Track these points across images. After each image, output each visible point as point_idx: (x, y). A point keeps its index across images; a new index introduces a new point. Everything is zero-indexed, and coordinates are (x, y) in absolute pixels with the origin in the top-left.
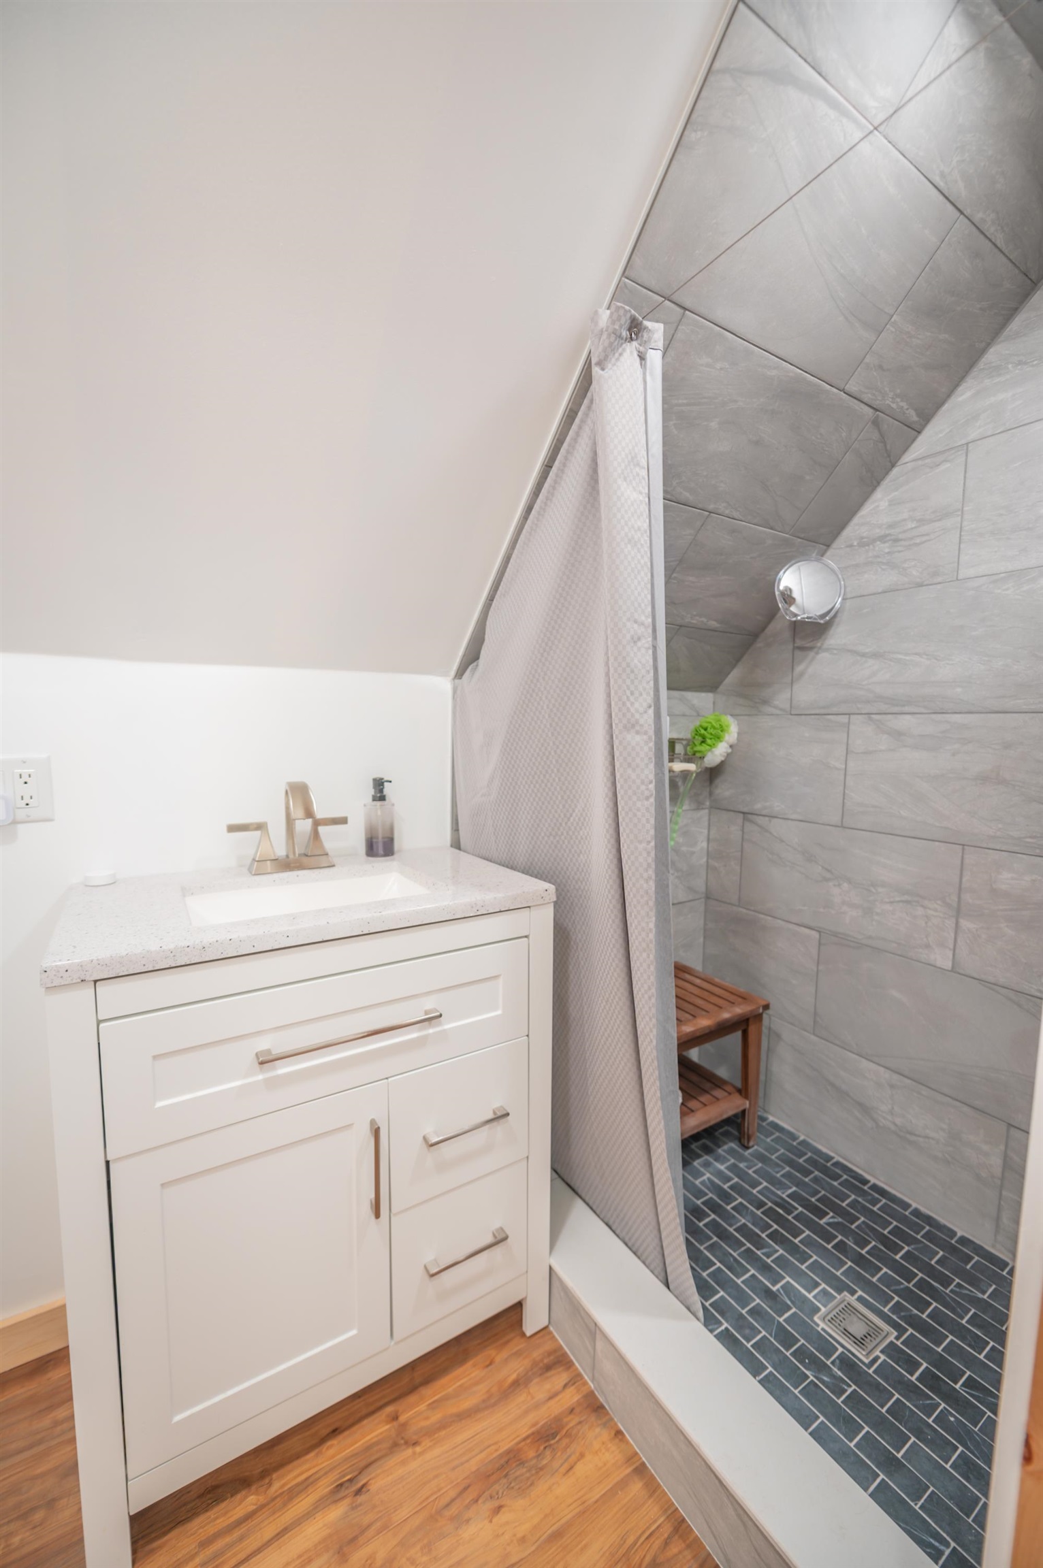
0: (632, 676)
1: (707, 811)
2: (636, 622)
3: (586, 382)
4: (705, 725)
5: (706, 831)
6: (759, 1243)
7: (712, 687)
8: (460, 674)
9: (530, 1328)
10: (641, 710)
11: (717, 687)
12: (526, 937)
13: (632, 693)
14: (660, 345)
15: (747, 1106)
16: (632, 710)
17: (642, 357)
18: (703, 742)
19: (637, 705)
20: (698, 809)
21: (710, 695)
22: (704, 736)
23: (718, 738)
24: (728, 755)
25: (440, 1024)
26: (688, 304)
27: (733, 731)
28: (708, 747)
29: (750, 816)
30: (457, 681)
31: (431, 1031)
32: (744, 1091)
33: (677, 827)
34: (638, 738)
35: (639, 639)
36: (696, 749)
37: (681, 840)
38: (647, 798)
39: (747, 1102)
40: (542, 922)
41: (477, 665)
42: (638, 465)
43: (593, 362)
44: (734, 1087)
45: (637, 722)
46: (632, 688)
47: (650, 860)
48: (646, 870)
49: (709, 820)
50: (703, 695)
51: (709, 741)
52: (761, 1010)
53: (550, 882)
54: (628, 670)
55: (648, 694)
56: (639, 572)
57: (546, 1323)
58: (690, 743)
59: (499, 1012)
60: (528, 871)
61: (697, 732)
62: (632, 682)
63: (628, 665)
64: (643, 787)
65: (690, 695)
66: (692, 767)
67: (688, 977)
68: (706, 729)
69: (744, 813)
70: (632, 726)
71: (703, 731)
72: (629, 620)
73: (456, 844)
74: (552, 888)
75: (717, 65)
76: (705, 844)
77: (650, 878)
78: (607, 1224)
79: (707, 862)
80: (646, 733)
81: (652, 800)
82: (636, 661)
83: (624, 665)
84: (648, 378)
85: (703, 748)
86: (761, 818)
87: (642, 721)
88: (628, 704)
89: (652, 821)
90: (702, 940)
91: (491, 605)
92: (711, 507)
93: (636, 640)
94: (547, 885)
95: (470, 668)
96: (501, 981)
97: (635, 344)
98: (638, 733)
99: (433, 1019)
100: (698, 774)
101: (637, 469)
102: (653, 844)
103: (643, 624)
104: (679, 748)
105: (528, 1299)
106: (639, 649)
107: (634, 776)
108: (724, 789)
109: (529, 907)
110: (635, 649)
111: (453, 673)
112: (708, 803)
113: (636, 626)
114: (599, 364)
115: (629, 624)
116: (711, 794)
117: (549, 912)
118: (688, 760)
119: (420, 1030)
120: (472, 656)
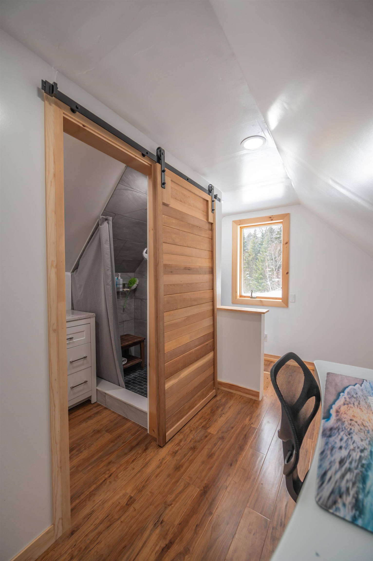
0: (107, 276)
1: (134, 299)
2: (108, 267)
3: (98, 225)
4: (131, 280)
5: (134, 304)
6: (141, 382)
7: (134, 271)
8: (73, 271)
9: (93, 402)
10: (109, 282)
11: (135, 272)
12: (90, 323)
13: (108, 279)
14: (111, 220)
15: (142, 361)
16: (108, 282)
17: (108, 223)
18: (131, 284)
19: (108, 281)
20: (131, 299)
21: (133, 273)
22: (132, 283)
23: (134, 283)
24: (137, 287)
25: (73, 340)
26: (116, 213)
27: (137, 281)
28: (132, 285)
29: (142, 300)
30: (72, 273)
31: (71, 341)
32: (141, 358)
33: (126, 303)
34: (109, 286)
35: (109, 270)
36: (129, 285)
37: (128, 306)
38: (111, 296)
39: (142, 360)
40: (93, 320)
41: (77, 270)
42: (108, 241)
43: (99, 224)
44: (139, 358)
45: (109, 284)
46: (108, 278)
47: (111, 307)
48: (111, 308)
49: (134, 301)
50: (132, 273)
51: (132, 284)
52: (143, 340)
53: (94, 313)
54: (107, 275)
55: (110, 279)
56: (108, 259)
57: (96, 401)
58: (128, 284)
59: (85, 338)
60: (90, 312)
61: (130, 282)
62: (108, 277)
63: (107, 274)
64: (110, 295)
65: (128, 274)
66: (128, 289)
67: (129, 336)
68: (131, 281)
69: (141, 299)
70: (108, 284)
71: (131, 282)
72: (107, 267)
73: (73, 309)
74: (95, 314)
75: (116, 189)
76: (134, 307)
77: (112, 310)
78: (109, 381)
79: (134, 311)
80: (110, 285)
81: (112, 297)
82: (108, 274)
83: (106, 274)
84: (109, 226)
85: (131, 285)
86: (144, 300)
87: (109, 283)
88: (107, 281)
89: (112, 300)
90: (134, 329)
91: (80, 258)
92: (126, 240)
93: (108, 270)
94: (93, 314)
95: (76, 270)
96: (85, 332)
97: (107, 221)
98: (109, 285)
99: (71, 339)
100: (130, 291)
101: (108, 242)
102: (112, 304)
103: (109, 267)
104: (126, 285)
105: (92, 396)
106: (109, 272)
107: (108, 293)
108: (137, 294)
109: (90, 318)
110: (108, 272)
111: (71, 271)
112: (134, 297)
113: (108, 268)
114: (100, 225)
115: (107, 268)
116: (134, 295)
117: (94, 319)
118: (128, 288)
119: (69, 341)
120: (76, 268)
